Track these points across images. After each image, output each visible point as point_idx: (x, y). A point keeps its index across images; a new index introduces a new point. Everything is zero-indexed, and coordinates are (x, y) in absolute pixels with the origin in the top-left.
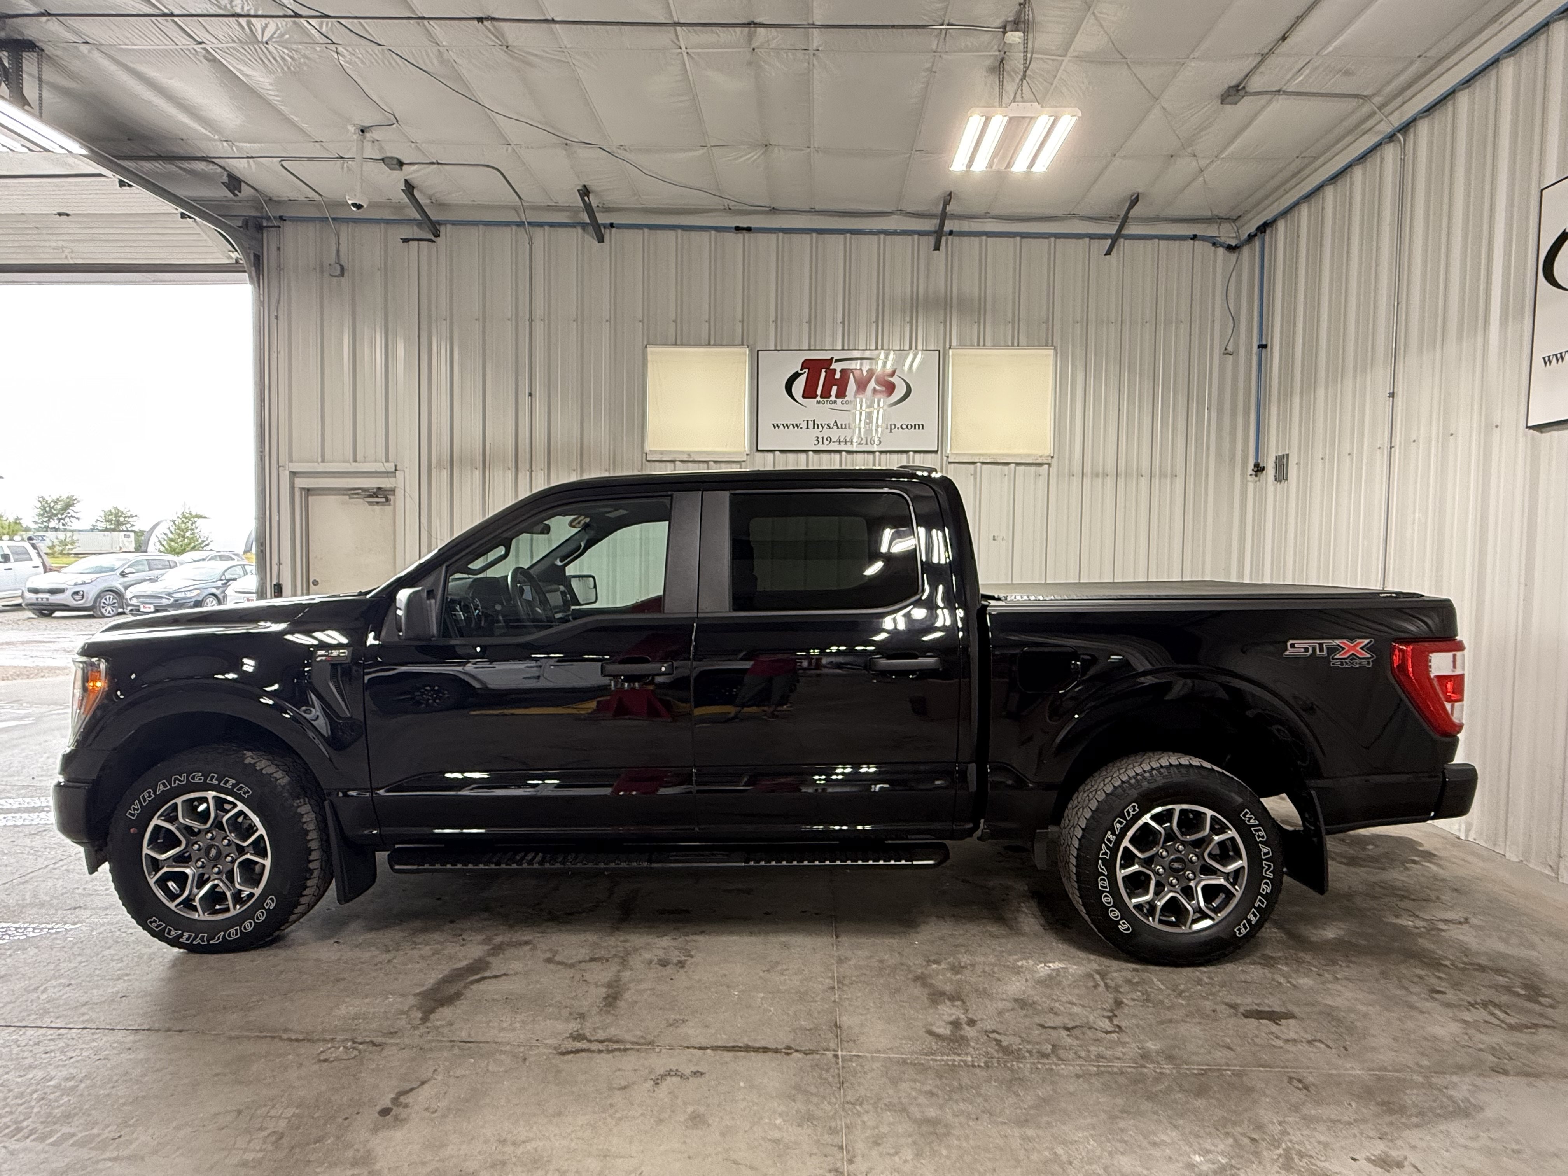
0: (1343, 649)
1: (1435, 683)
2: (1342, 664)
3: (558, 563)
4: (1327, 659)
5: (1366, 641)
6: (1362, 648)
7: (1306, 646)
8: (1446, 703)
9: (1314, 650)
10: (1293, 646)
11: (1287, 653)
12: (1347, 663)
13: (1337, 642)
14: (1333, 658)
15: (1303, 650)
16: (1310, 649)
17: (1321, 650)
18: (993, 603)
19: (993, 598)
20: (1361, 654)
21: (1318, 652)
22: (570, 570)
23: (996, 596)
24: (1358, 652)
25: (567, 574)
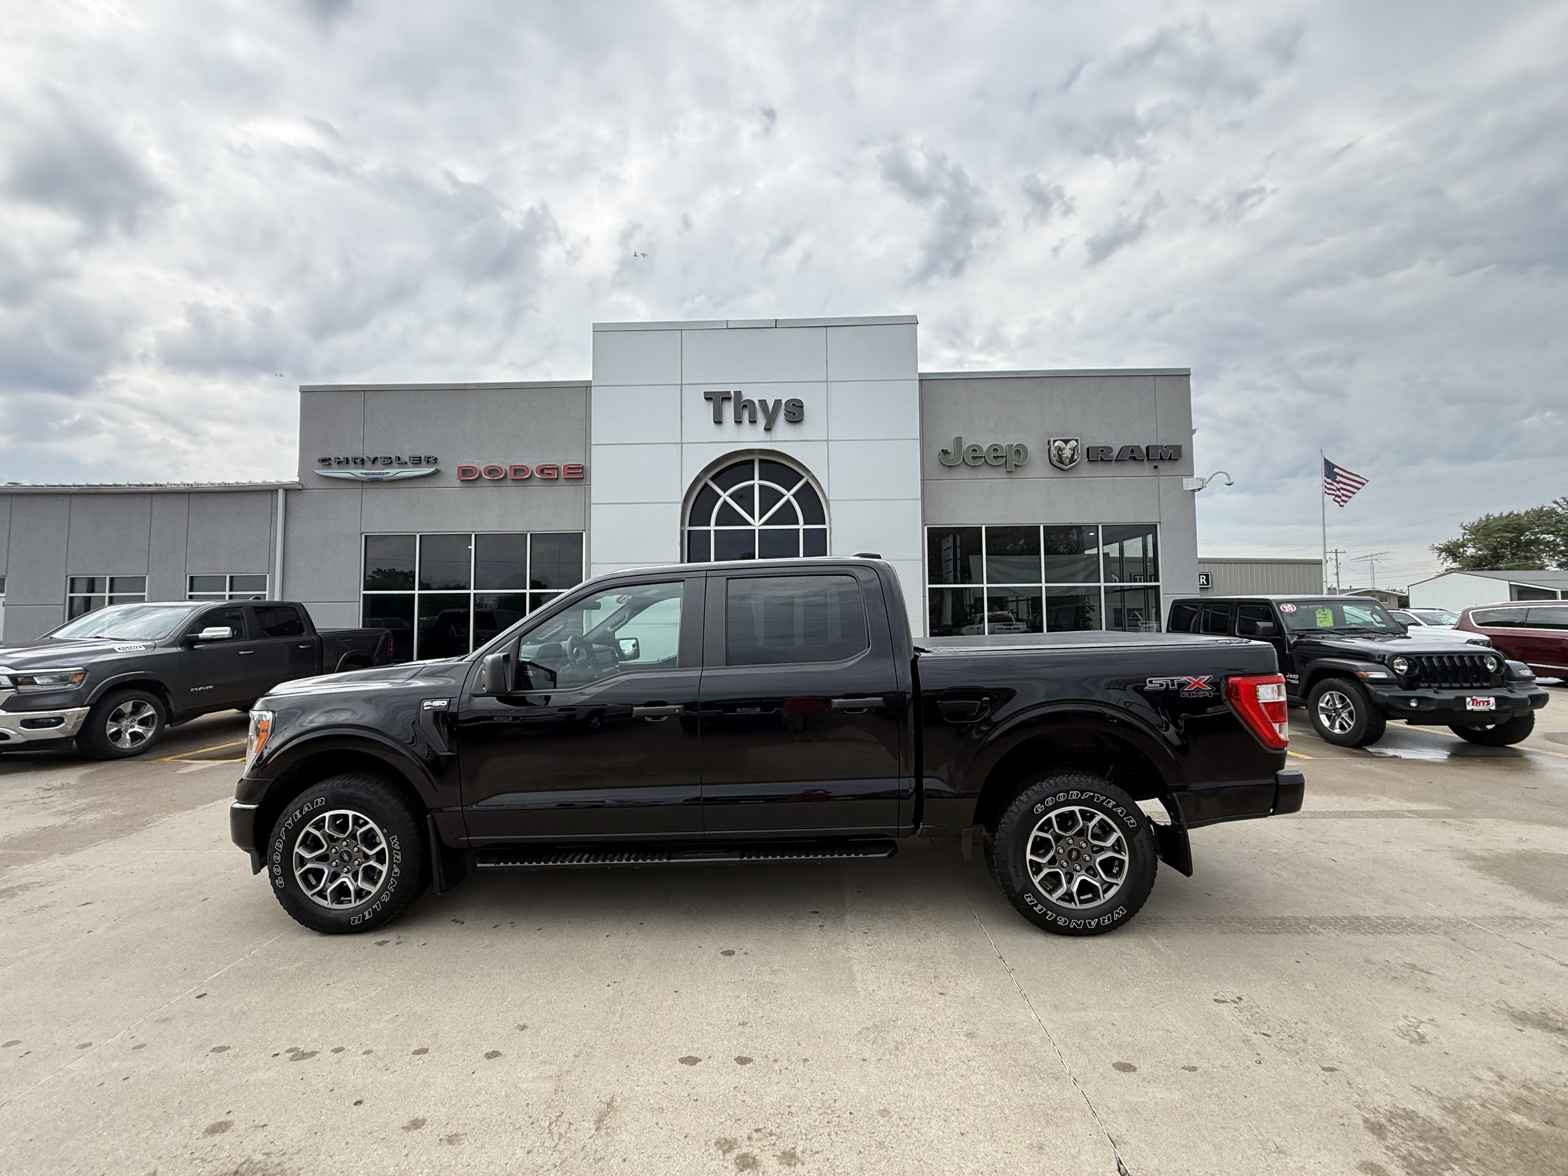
0: (1190, 684)
1: (1263, 709)
2: (1190, 695)
3: (610, 630)
4: (1177, 692)
5: (1207, 677)
6: (1204, 683)
7: (1161, 682)
8: (1273, 724)
9: (1167, 685)
10: (1151, 682)
11: (1147, 688)
12: (1193, 695)
13: (1184, 679)
14: (1182, 691)
15: (1159, 685)
16: (1164, 684)
17: (1173, 685)
18: (923, 654)
19: (923, 651)
20: (1205, 687)
21: (1170, 687)
22: (618, 635)
23: (926, 649)
24: (1201, 685)
25: (616, 638)
